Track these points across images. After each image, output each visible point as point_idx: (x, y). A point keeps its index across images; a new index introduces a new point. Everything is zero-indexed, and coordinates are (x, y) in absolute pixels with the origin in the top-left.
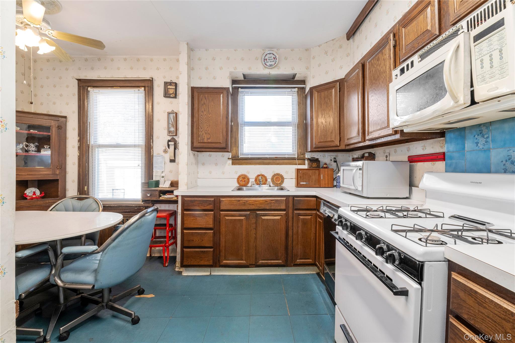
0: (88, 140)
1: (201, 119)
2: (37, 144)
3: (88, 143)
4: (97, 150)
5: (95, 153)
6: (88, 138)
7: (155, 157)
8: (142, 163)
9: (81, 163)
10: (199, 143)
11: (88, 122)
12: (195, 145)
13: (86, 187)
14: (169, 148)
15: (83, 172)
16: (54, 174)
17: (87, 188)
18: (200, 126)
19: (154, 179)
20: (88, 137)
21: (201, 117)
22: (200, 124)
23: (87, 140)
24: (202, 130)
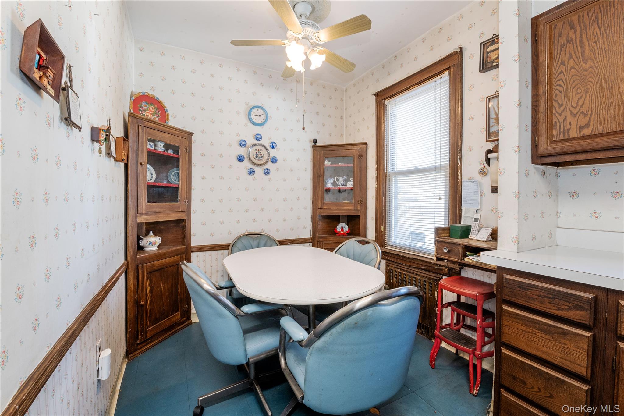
0: (386, 167)
1: (560, 82)
2: (345, 177)
3: (386, 172)
4: (394, 179)
5: (392, 183)
6: (386, 165)
7: (466, 184)
8: (445, 196)
9: (378, 196)
10: (552, 142)
11: (386, 145)
12: (543, 149)
13: (382, 227)
14: (489, 165)
15: (380, 208)
16: (356, 209)
17: (384, 228)
18: (556, 101)
19: (463, 223)
20: (386, 163)
21: (559, 78)
22: (556, 95)
23: (384, 168)
24: (562, 108)
